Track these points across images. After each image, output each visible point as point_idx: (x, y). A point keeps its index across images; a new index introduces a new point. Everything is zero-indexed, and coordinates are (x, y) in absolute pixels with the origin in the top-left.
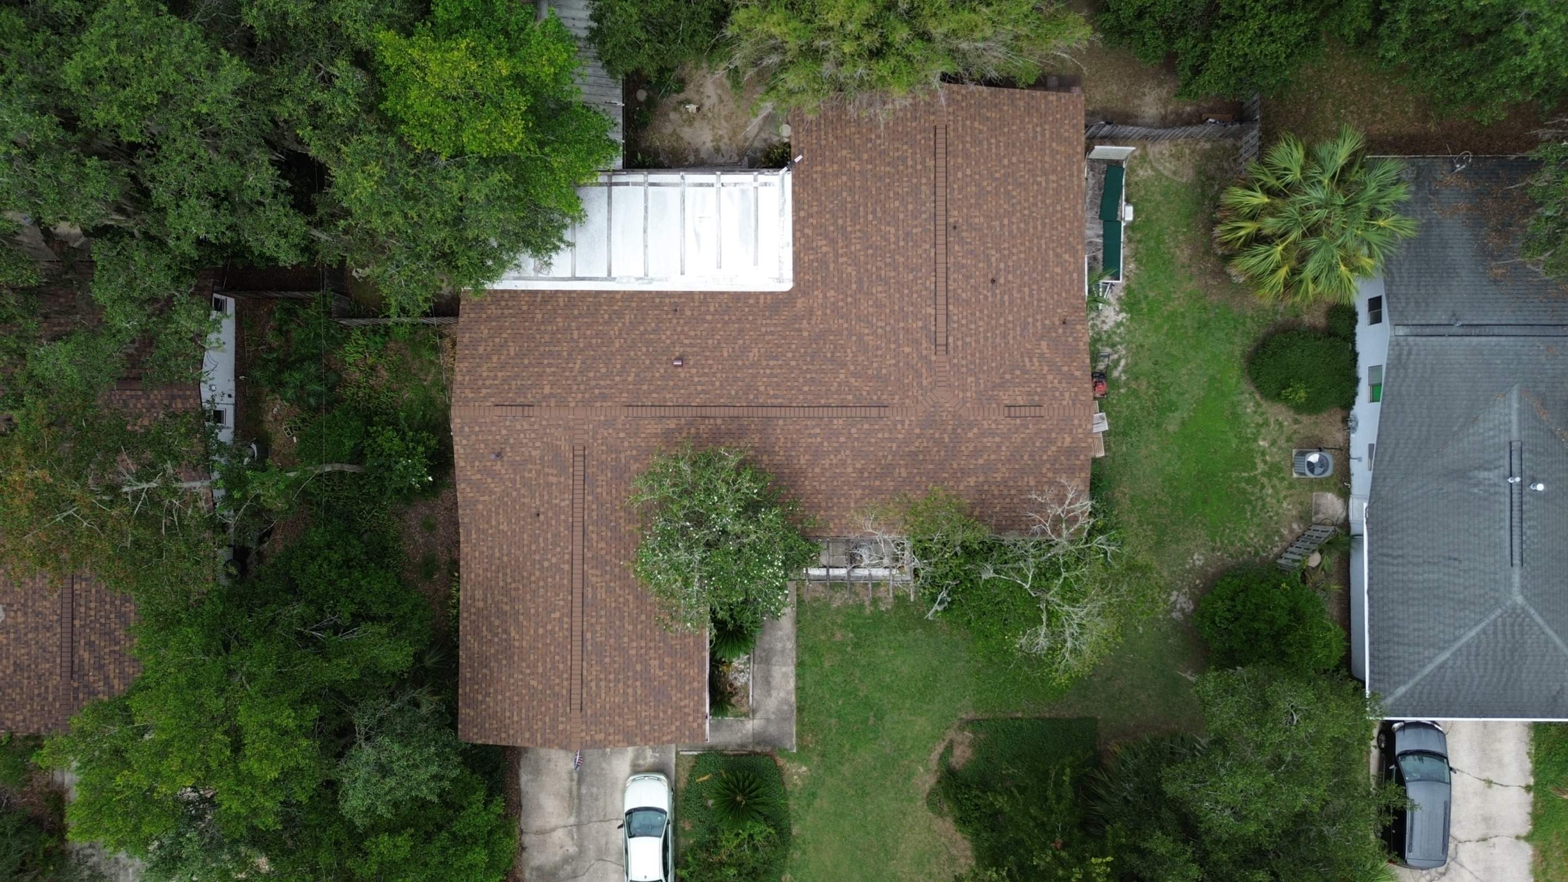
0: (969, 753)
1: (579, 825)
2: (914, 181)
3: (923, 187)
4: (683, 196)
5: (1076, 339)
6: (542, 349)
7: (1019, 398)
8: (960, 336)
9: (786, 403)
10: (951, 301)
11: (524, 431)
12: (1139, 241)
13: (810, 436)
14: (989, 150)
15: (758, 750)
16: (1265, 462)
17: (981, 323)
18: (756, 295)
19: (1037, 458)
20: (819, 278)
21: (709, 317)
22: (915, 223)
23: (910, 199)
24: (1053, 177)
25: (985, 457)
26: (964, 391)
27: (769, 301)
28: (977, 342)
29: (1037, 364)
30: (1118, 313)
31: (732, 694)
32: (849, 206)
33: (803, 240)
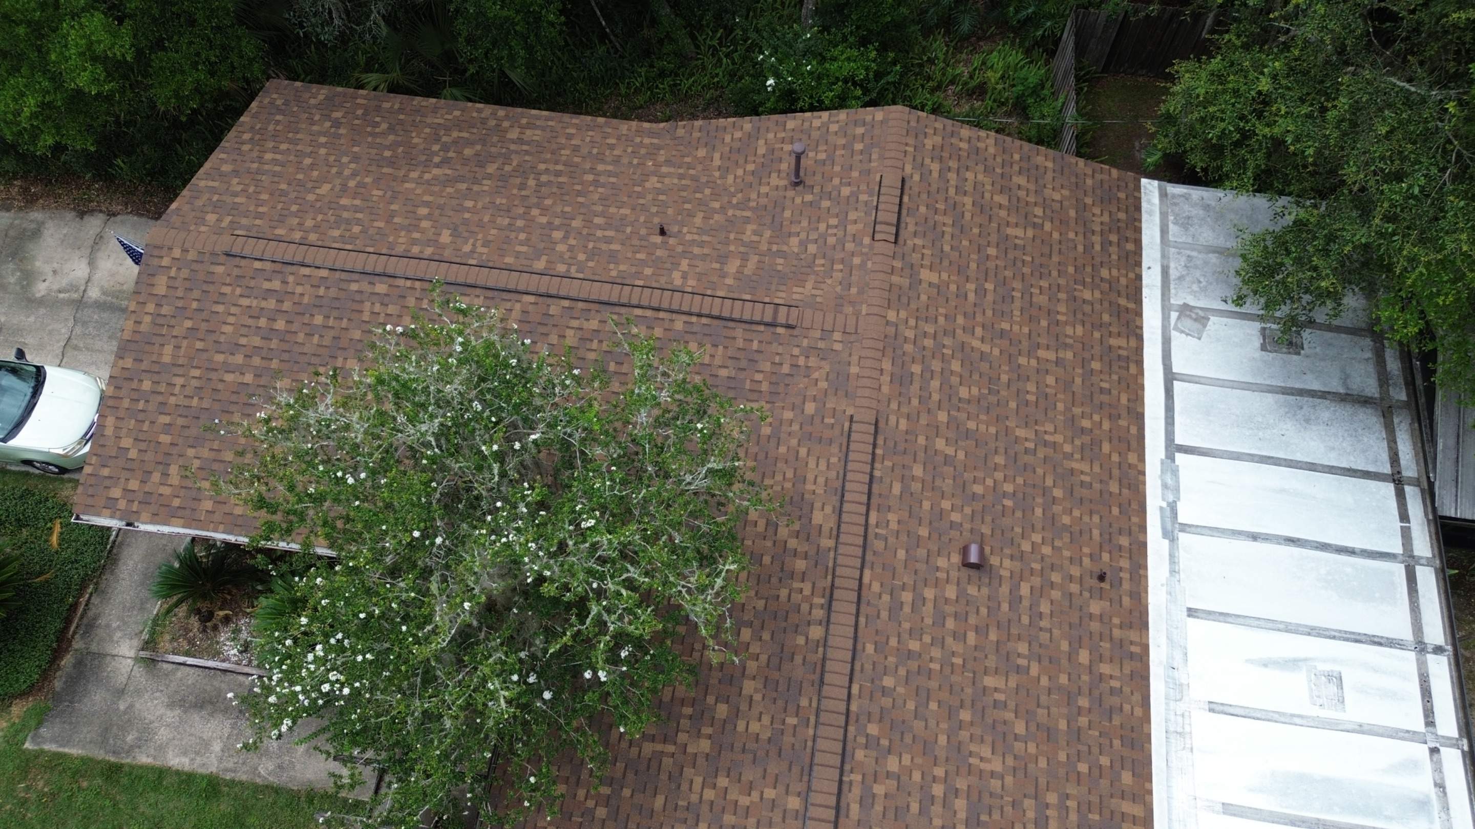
1: (82, 303)
4: (1391, 643)
6: (1017, 285)
11: (843, 224)
15: (67, 661)
18: (1143, 796)
21: (1084, 657)
31: (206, 618)
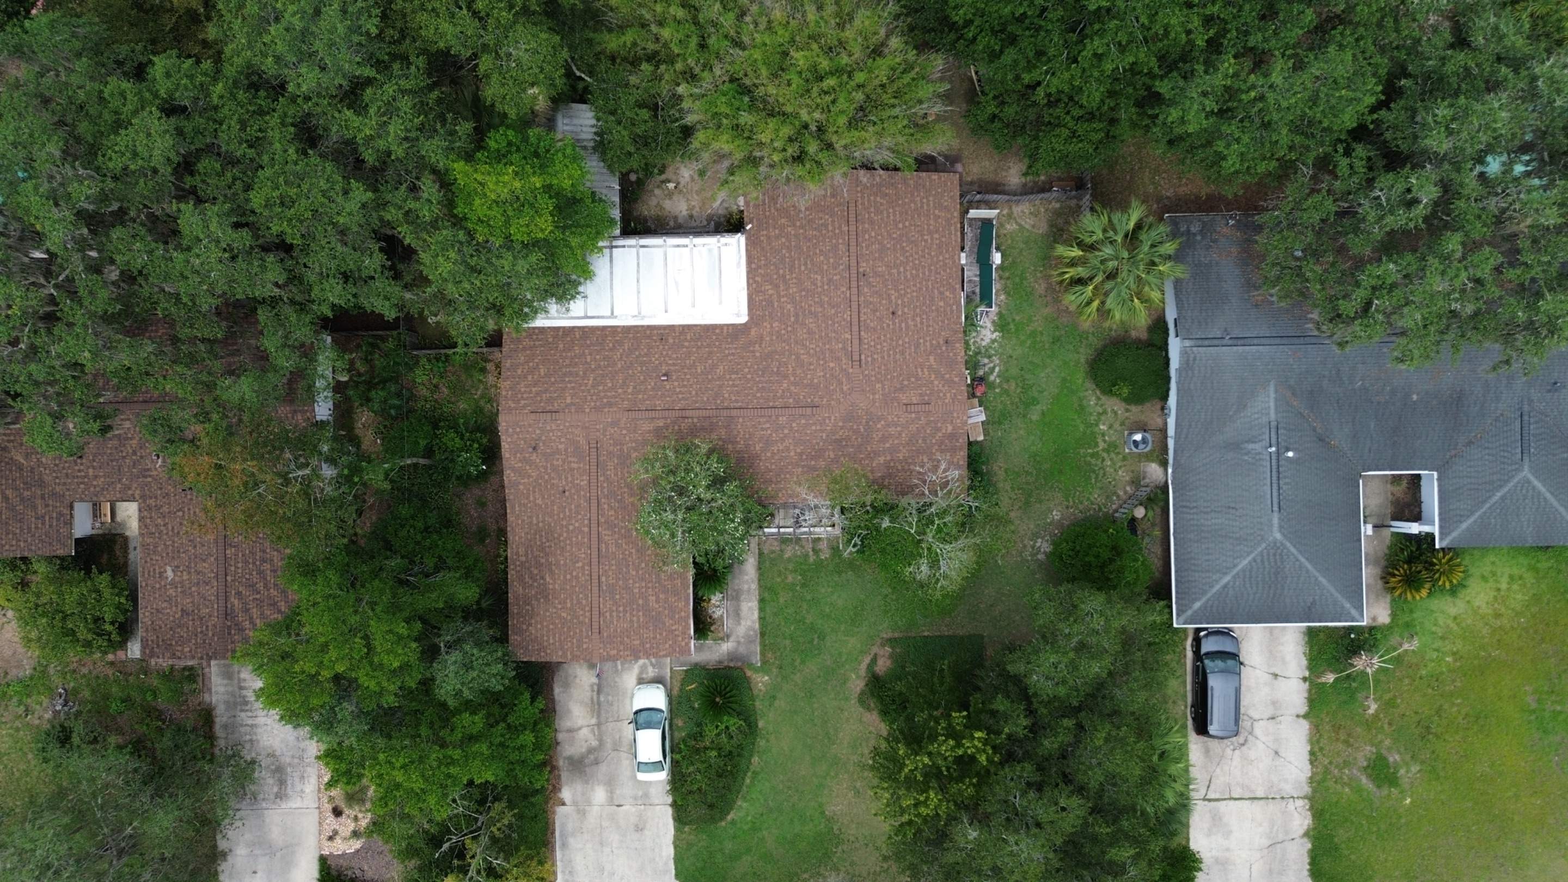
0: (889, 663)
1: (599, 725)
2: (834, 241)
3: (840, 246)
4: (665, 255)
5: (955, 355)
6: (564, 370)
7: (914, 398)
8: (869, 354)
9: (744, 405)
10: (862, 328)
11: (552, 431)
12: (1008, 278)
13: (763, 429)
14: (888, 217)
15: (732, 665)
16: (1105, 441)
17: (885, 344)
18: (721, 327)
19: (928, 442)
20: (767, 313)
21: (686, 344)
22: (835, 272)
23: (831, 255)
24: (936, 236)
25: (891, 442)
26: (874, 394)
27: (730, 331)
28: (883, 358)
29: (927, 373)
30: (993, 332)
31: (712, 624)
32: (787, 260)
33: (754, 286)
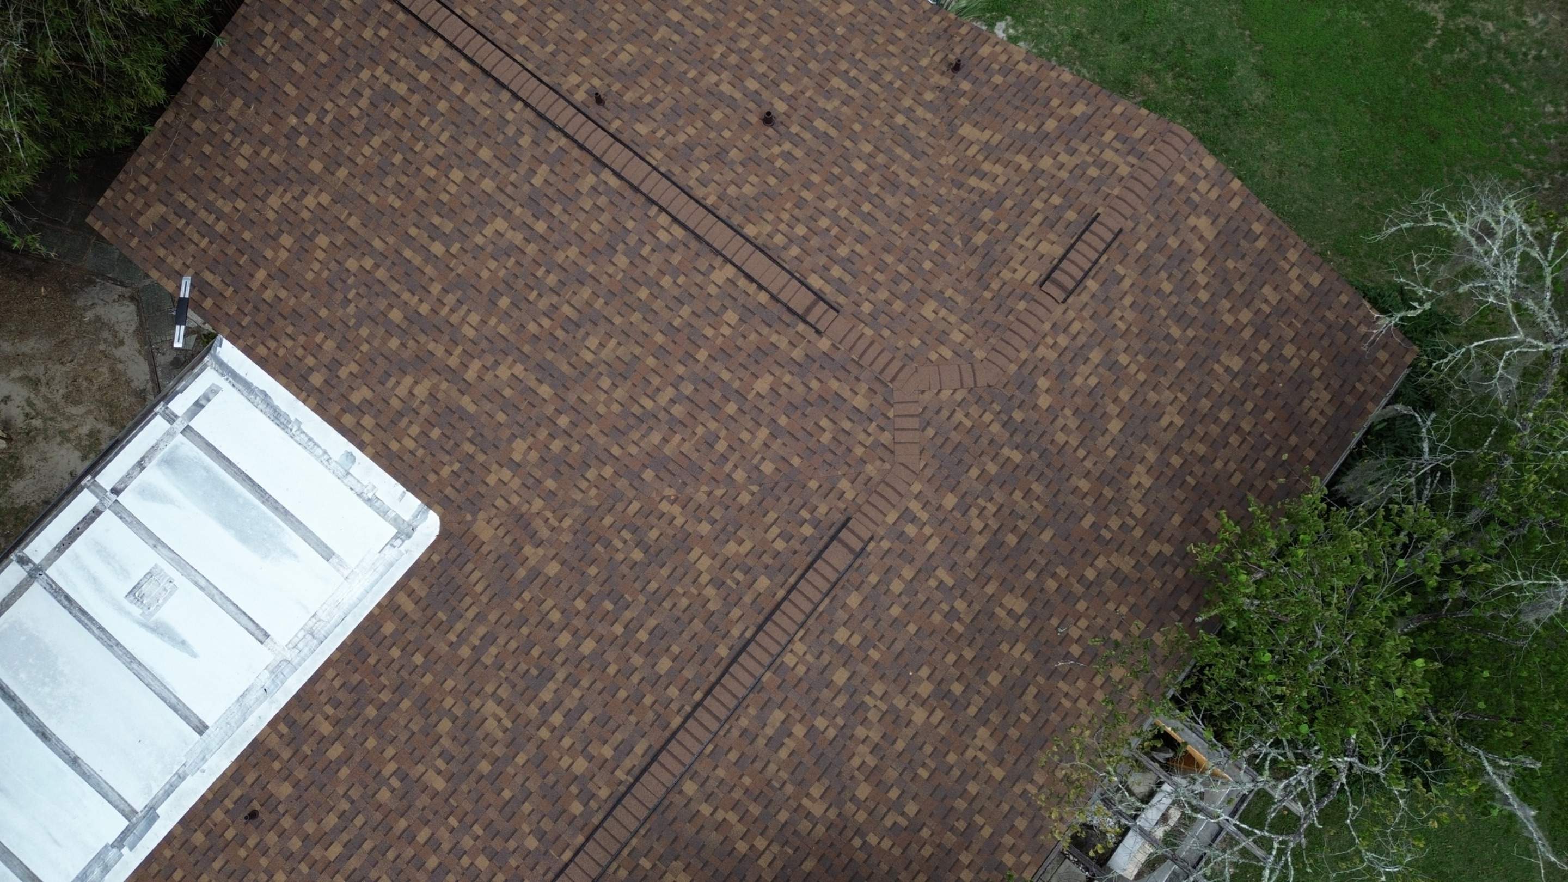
2: (442, 106)
3: (470, 99)
4: (57, 592)
7: (1044, 248)
8: (823, 260)
9: (656, 737)
10: (736, 220)
13: (774, 743)
17: (831, 204)
18: (388, 606)
19: (1193, 311)
20: (469, 448)
21: (335, 751)
22: (523, 169)
23: (470, 143)
25: (1113, 409)
26: (942, 340)
27: (422, 591)
28: (862, 238)
29: (998, 169)
32: (381, 274)
33: (368, 421)
